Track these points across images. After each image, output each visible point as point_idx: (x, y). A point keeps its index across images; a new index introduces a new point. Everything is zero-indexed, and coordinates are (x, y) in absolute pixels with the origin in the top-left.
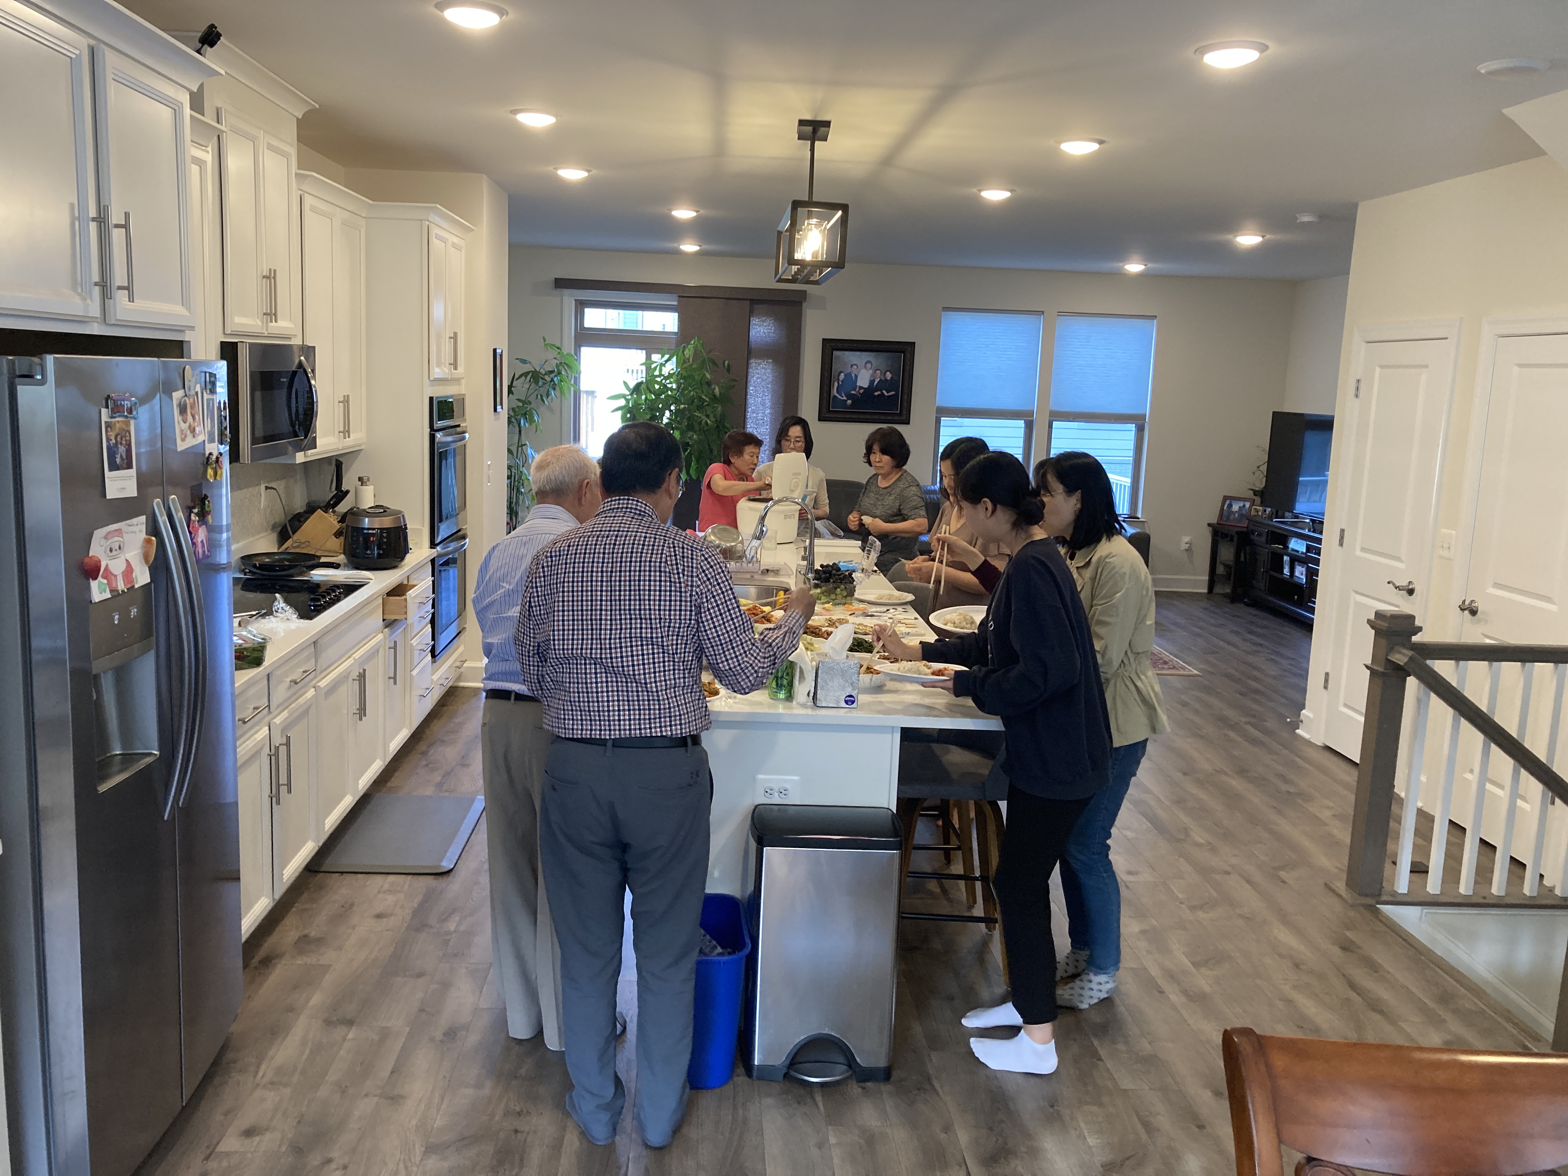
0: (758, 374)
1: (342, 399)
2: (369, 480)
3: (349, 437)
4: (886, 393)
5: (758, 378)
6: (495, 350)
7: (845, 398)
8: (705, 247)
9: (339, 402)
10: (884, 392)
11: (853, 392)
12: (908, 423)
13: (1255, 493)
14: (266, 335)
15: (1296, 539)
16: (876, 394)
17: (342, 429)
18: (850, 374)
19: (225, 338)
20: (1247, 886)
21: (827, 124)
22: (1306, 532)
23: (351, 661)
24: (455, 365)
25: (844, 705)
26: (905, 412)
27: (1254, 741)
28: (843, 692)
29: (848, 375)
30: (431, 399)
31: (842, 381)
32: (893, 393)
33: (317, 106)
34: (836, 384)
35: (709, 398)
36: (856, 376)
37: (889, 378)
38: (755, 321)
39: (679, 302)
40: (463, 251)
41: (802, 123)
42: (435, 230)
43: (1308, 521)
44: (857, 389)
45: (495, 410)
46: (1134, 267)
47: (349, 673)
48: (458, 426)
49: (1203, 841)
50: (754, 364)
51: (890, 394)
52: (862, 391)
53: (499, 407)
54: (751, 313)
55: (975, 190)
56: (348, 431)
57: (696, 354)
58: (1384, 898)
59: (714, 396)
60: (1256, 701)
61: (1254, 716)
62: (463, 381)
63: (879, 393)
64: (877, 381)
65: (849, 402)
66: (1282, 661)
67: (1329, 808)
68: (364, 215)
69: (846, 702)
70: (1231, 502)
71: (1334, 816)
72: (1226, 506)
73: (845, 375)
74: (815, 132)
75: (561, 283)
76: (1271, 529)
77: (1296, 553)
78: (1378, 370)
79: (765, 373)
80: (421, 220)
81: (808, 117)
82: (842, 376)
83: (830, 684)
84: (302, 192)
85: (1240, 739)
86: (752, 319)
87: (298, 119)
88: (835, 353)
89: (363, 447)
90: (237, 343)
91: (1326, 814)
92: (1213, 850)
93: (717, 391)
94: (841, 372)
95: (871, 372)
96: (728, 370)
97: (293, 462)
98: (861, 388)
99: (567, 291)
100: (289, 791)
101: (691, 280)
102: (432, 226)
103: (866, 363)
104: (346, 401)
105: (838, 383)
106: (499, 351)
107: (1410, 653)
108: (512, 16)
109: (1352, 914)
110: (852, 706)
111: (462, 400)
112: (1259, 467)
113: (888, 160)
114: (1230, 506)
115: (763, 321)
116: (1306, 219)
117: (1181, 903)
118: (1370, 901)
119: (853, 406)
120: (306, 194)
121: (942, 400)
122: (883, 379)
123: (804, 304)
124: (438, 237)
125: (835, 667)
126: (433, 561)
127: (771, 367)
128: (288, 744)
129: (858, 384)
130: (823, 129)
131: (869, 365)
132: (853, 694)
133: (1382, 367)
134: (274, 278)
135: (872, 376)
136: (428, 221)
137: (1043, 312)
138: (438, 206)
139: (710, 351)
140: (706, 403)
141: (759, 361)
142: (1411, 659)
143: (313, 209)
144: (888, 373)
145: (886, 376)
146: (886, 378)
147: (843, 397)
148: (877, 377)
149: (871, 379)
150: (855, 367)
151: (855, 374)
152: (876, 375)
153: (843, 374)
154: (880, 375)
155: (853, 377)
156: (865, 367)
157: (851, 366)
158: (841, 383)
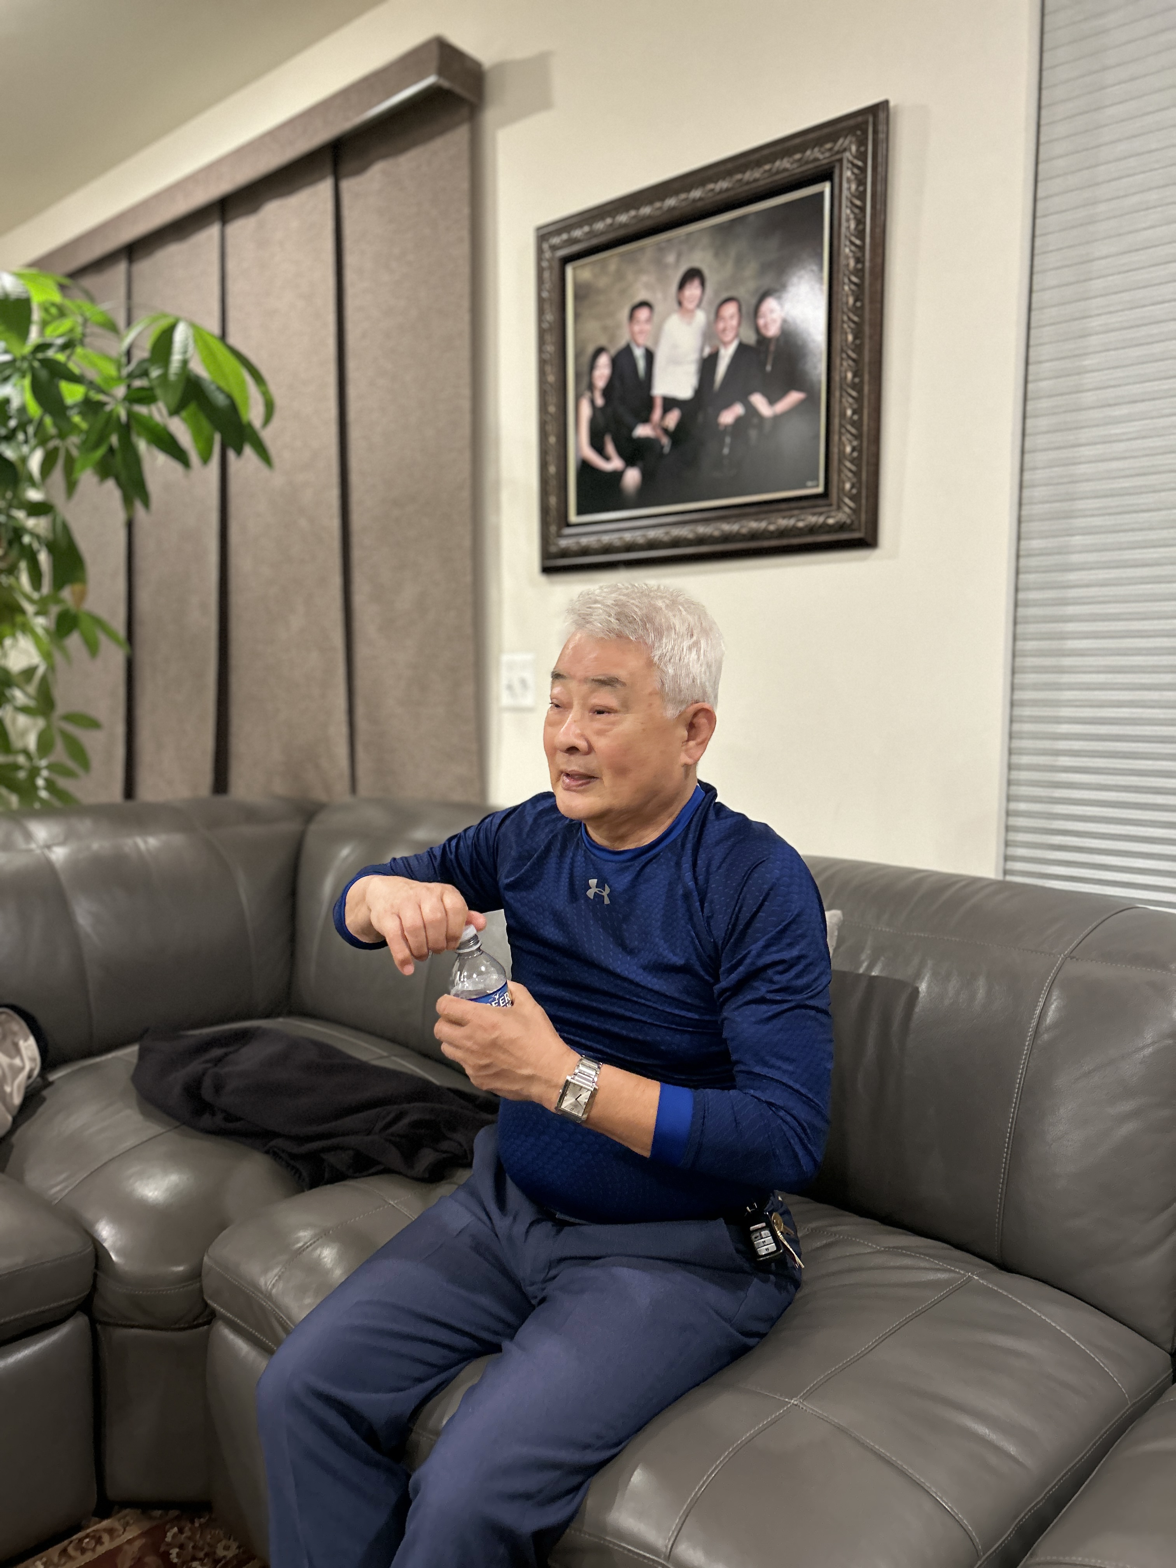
4: (765, 410)
7: (616, 464)
10: (758, 401)
11: (642, 431)
12: (873, 541)
16: (728, 417)
18: (627, 351)
26: (846, 483)
29: (623, 360)
31: (604, 392)
32: (794, 397)
34: (586, 411)
36: (650, 356)
37: (773, 330)
44: (657, 415)
51: (782, 406)
52: (672, 419)
63: (738, 410)
64: (726, 355)
73: (613, 361)
88: (580, 274)
94: (599, 351)
95: (701, 317)
98: (669, 403)
105: (592, 402)
119: (643, 496)
122: (751, 338)
123: (485, 117)
129: (660, 389)
131: (693, 290)
135: (709, 335)
144: (770, 304)
145: (761, 322)
146: (763, 331)
147: (607, 458)
148: (729, 336)
149: (707, 351)
150: (643, 313)
151: (650, 344)
152: (724, 330)
153: (604, 361)
154: (739, 324)
155: (641, 364)
156: (680, 303)
157: (632, 316)
158: (600, 401)
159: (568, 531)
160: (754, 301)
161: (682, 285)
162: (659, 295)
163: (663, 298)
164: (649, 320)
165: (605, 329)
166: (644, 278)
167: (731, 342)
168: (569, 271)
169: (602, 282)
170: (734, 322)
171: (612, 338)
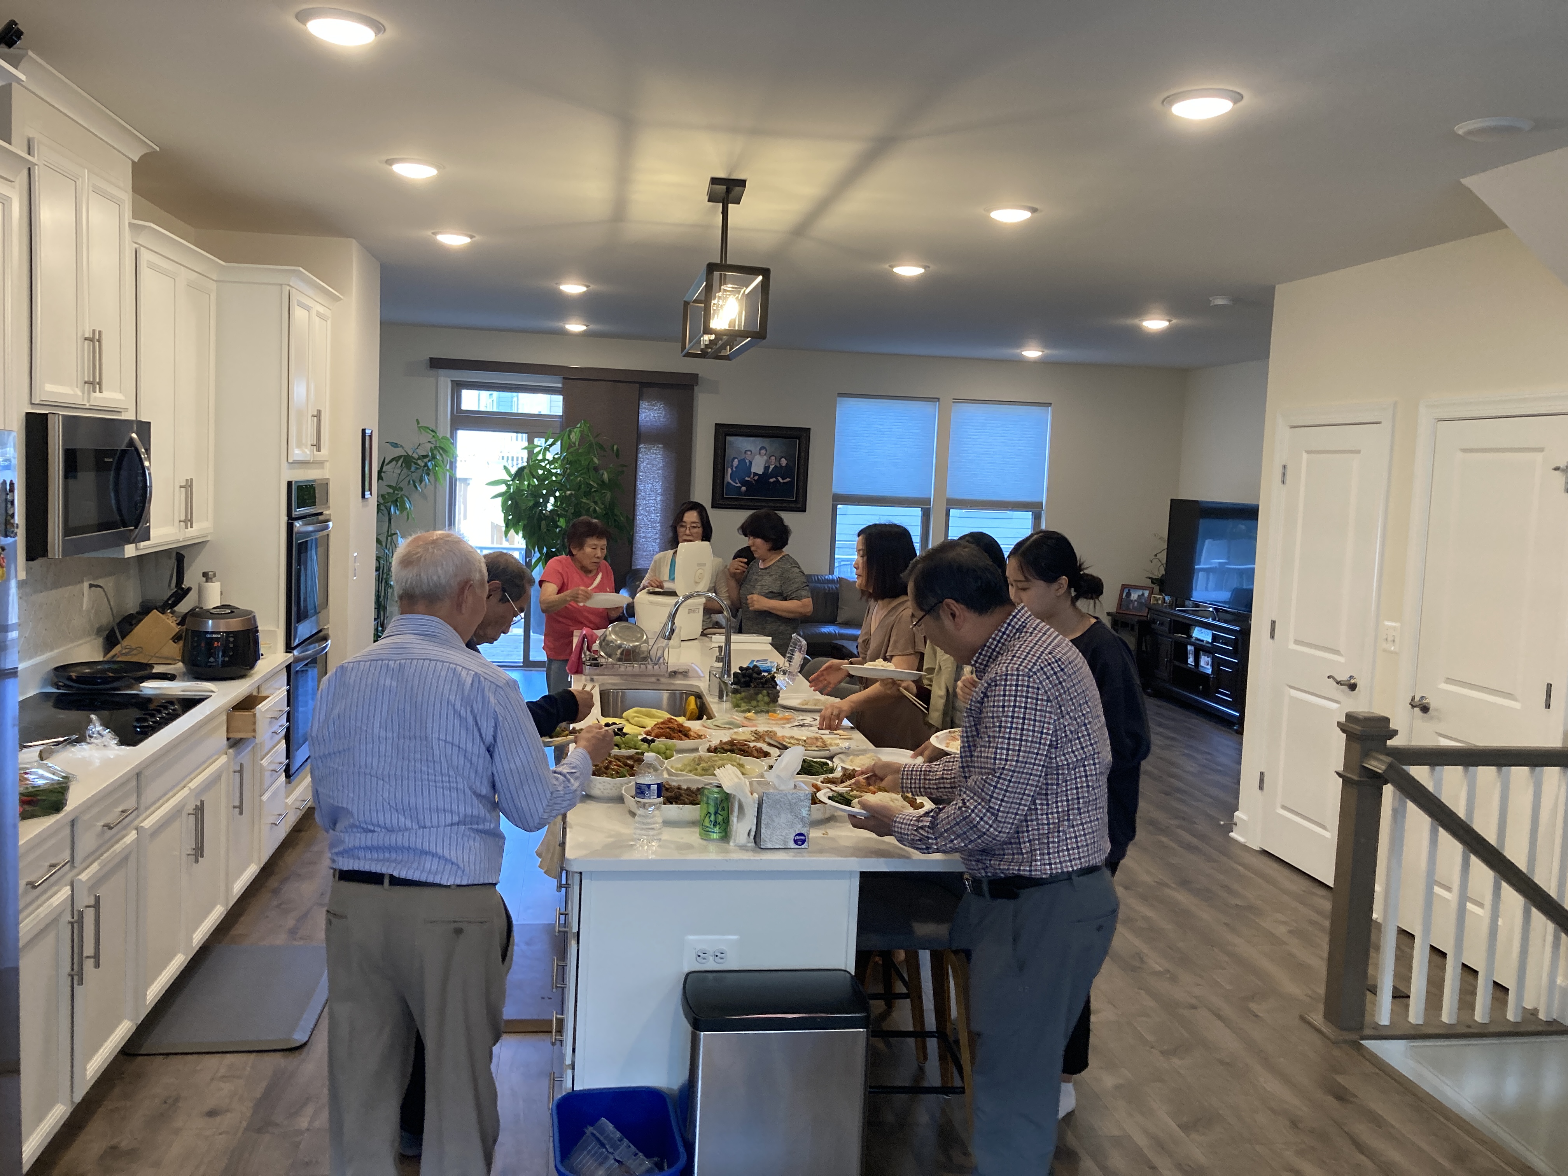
0: (648, 459)
1: (183, 484)
2: (215, 575)
3: (191, 527)
4: (781, 480)
5: (647, 464)
6: (364, 431)
7: (739, 485)
8: (592, 327)
9: (181, 487)
10: (780, 479)
11: (747, 479)
12: (805, 511)
13: (1153, 581)
14: (87, 406)
15: (1200, 629)
16: (771, 480)
17: (183, 518)
18: (744, 460)
19: (32, 409)
20: (1219, 1024)
21: (742, 183)
22: (1210, 621)
23: (186, 791)
24: (318, 446)
25: (792, 845)
26: (801, 499)
27: (1189, 847)
28: (792, 830)
29: (742, 461)
30: (290, 484)
31: (736, 468)
32: (788, 480)
33: (158, 149)
34: (730, 471)
35: (598, 484)
36: (751, 463)
37: (784, 465)
38: (644, 405)
39: (564, 384)
40: (329, 322)
41: (714, 181)
42: (296, 296)
43: (1211, 609)
44: (752, 476)
45: (363, 496)
46: (1032, 353)
47: (183, 806)
48: (321, 514)
49: (1160, 969)
50: (643, 450)
51: (785, 481)
52: (756, 478)
53: (367, 493)
54: (640, 397)
55: (887, 266)
56: (191, 521)
57: (582, 438)
58: (1367, 1032)
59: (603, 482)
60: (1183, 801)
61: (1184, 819)
62: (327, 465)
63: (774, 479)
64: (772, 467)
65: (744, 489)
66: (1199, 756)
67: (1284, 923)
68: (215, 279)
69: (796, 842)
70: (1129, 590)
71: (1290, 932)
72: (1124, 595)
73: (739, 461)
74: (728, 191)
75: (436, 364)
76: (1173, 618)
77: (1201, 643)
78: (1305, 455)
79: (655, 459)
80: (281, 285)
81: (722, 175)
82: (736, 462)
83: (776, 820)
84: (137, 246)
85: (1175, 846)
86: (641, 402)
87: (133, 162)
88: (728, 438)
89: (208, 538)
90: (47, 414)
91: (1281, 931)
92: (1174, 979)
93: (606, 476)
94: (735, 458)
95: (765, 458)
96: (617, 456)
97: (121, 557)
98: (755, 474)
99: (442, 372)
100: (97, 965)
101: (576, 361)
102: (293, 291)
103: (761, 449)
104: (188, 486)
105: (732, 469)
106: (368, 432)
107: (1388, 759)
108: (391, 33)
109: (1336, 1052)
110: (803, 846)
111: (326, 485)
112: (1156, 555)
113: (801, 229)
114: (1129, 594)
115: (654, 405)
116: (1220, 301)
117: (1152, 1047)
118: (1353, 1036)
119: (746, 494)
120: (142, 248)
121: (838, 488)
122: (778, 465)
123: (696, 388)
124: (301, 305)
125: (782, 800)
126: (288, 668)
127: (661, 453)
128: (97, 906)
129: (753, 470)
130: (737, 189)
131: (763, 452)
132: (803, 832)
133: (1308, 452)
134: (99, 341)
135: (767, 461)
136: (289, 285)
137: (939, 399)
138: (301, 269)
139: (597, 436)
140: (593, 490)
141: (649, 446)
142: (1390, 766)
143: (152, 266)
144: (783, 459)
145: (781, 462)
146: (781, 464)
147: (737, 484)
148: (772, 463)
149: (766, 465)
150: (749, 453)
151: (749, 460)
152: (771, 461)
153: (736, 460)
154: (775, 462)
155: (748, 464)
156: (759, 453)
157: (745, 452)
158: (734, 469)
160: (779, 457)
167: (773, 465)
168: (724, 437)
169: (737, 442)
170: (774, 460)
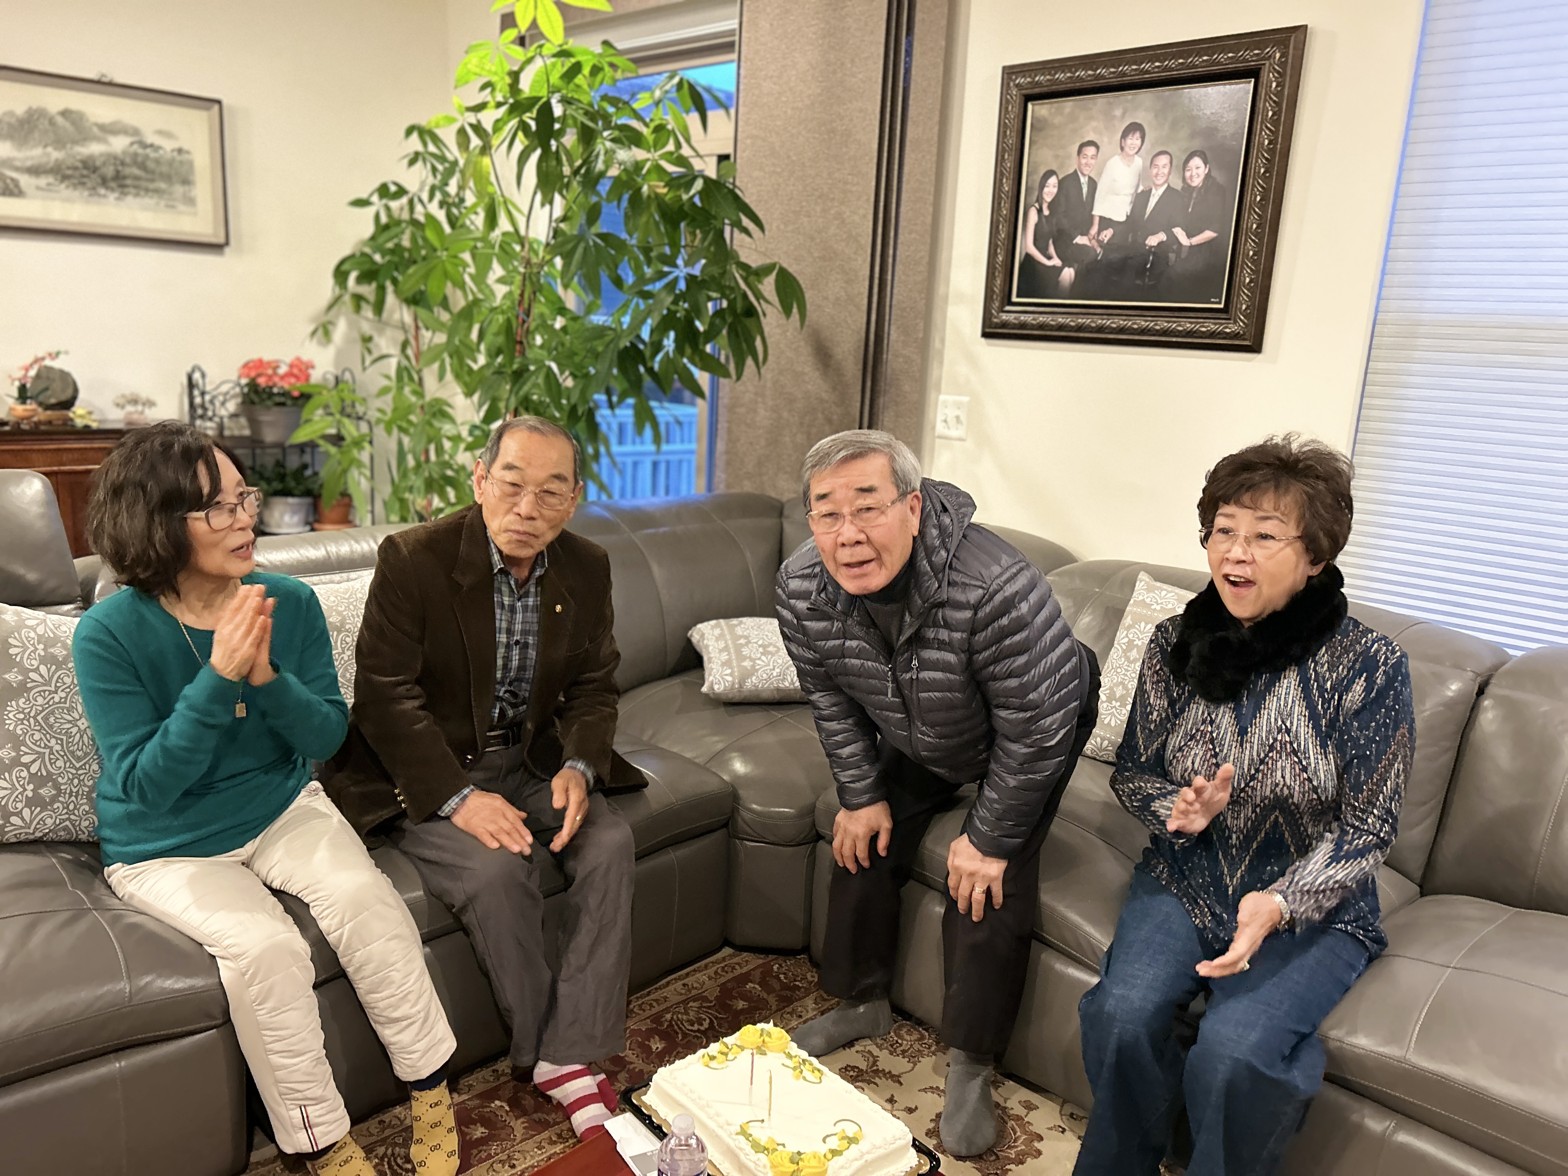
4: (1184, 240)
7: (1056, 262)
10: (1179, 233)
11: (1080, 240)
12: (1255, 347)
16: (1154, 241)
18: (1075, 176)
26: (1243, 302)
29: (1069, 183)
31: (1051, 205)
32: (1208, 234)
34: (1034, 217)
36: (1093, 186)
37: (1197, 182)
44: (1096, 230)
51: (1197, 240)
52: (1107, 235)
63: (1162, 237)
64: (1156, 195)
73: (1061, 183)
88: (1036, 109)
94: (1050, 173)
95: (1138, 161)
98: (1105, 223)
105: (1040, 211)
119: (1075, 290)
122: (1178, 185)
129: (1098, 211)
131: (1134, 141)
135: (1142, 177)
144: (1197, 161)
145: (1188, 174)
146: (1189, 181)
147: (1049, 258)
148: (1160, 180)
149: (1141, 188)
150: (1090, 151)
151: (1092, 175)
152: (1157, 175)
153: (1053, 181)
154: (1169, 173)
155: (1085, 190)
156: (1122, 149)
157: (1079, 152)
158: (1046, 212)
159: (1008, 308)
160: (1184, 158)
161: (1124, 135)
162: (1106, 139)
163: (1109, 141)
164: (1094, 157)
165: (1057, 157)
166: (1094, 124)
167: (1162, 185)
168: (1030, 106)
169: (1057, 120)
170: (1166, 171)
171: (1062, 165)
